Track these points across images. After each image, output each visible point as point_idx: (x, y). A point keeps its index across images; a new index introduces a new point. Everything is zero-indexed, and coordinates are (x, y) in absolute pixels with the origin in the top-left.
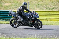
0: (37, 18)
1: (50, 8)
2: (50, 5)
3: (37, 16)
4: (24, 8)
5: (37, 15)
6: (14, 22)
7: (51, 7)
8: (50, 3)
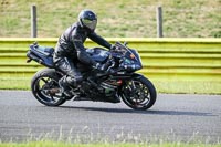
0: (136, 69)
1: (115, 29)
2: (113, 18)
3: (136, 61)
4: (85, 31)
5: (134, 59)
6: (49, 86)
7: (118, 26)
8: (114, 11)
